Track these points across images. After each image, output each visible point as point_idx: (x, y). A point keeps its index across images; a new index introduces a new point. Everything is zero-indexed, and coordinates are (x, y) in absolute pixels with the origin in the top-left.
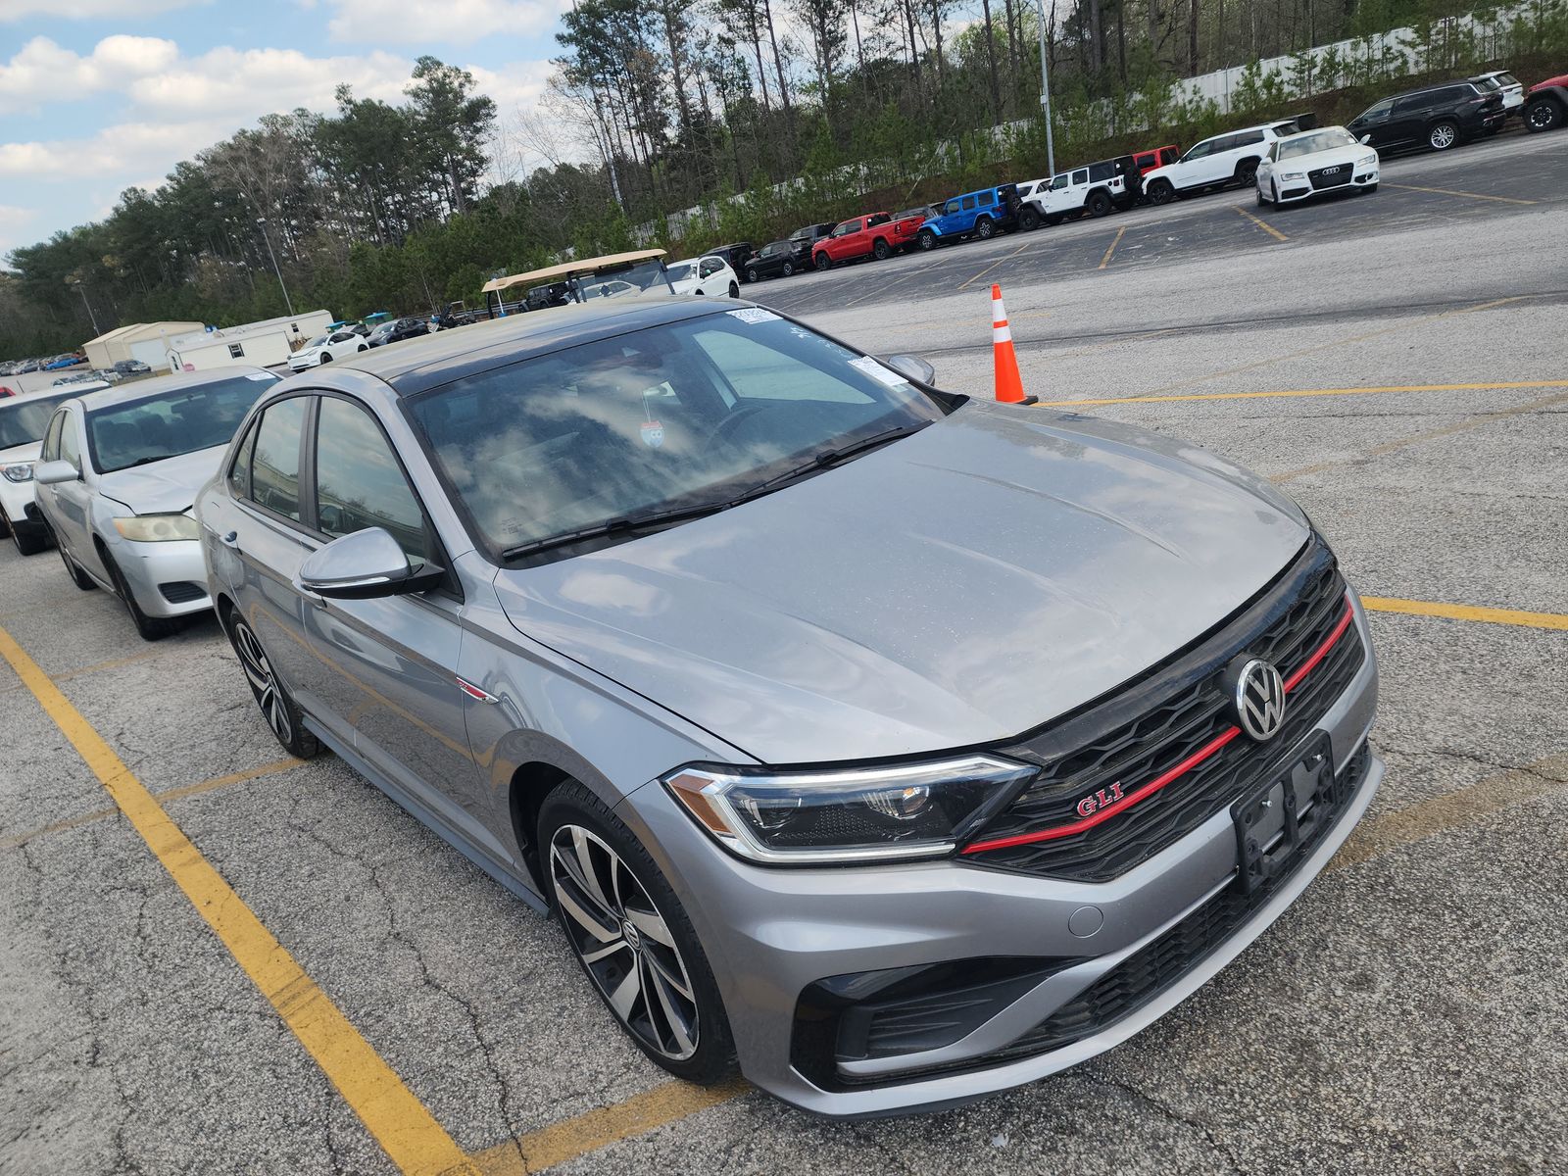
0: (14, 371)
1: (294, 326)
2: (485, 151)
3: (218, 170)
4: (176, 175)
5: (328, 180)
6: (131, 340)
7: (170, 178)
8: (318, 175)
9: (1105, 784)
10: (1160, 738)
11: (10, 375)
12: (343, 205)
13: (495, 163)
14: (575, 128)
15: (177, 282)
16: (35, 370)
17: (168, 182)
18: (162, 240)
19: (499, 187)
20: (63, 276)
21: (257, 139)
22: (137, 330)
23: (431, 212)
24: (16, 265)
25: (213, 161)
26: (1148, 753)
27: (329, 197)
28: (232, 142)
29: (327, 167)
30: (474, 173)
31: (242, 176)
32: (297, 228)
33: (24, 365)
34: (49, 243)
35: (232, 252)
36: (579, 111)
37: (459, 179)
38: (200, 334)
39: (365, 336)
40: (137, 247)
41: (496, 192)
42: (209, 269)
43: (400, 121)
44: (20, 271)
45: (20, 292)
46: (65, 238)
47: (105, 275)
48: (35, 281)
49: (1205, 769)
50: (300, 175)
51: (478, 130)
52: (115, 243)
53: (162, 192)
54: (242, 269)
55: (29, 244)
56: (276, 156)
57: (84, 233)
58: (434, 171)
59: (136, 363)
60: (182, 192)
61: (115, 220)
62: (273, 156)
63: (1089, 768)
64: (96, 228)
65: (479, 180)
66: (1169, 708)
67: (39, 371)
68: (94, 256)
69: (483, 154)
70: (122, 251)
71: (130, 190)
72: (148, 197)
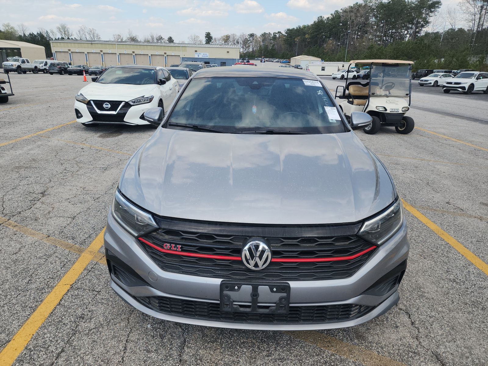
0: (274, 61)
1: (343, 65)
2: (431, 19)
3: (345, 14)
4: (333, 14)
5: (375, 22)
6: (302, 59)
7: (332, 15)
8: (373, 20)
9: (176, 244)
10: (205, 243)
11: (273, 62)
12: (376, 30)
13: (432, 24)
14: (467, 16)
15: (320, 46)
16: (279, 62)
17: (331, 15)
18: (322, 32)
19: (429, 33)
20: (295, 38)
21: (360, 6)
22: (305, 57)
23: (402, 37)
24: (286, 33)
25: (345, 11)
26: (198, 245)
27: (373, 28)
28: (352, 6)
29: (376, 17)
30: (423, 26)
31: (351, 17)
32: (359, 36)
33: (277, 60)
34: (296, 28)
35: (338, 39)
36: (472, 10)
37: (417, 28)
38: (319, 62)
39: (357, 73)
40: (315, 33)
41: (427, 34)
42: (331, 43)
43: (406, 6)
44: (286, 35)
45: (284, 40)
46: (300, 28)
47: (304, 40)
48: (289, 38)
49: (219, 262)
50: (367, 19)
51: (431, 12)
52: (311, 31)
53: (328, 18)
54: (338, 45)
55: (291, 28)
56: (363, 12)
57: (305, 27)
58: (409, 24)
59: (300, 66)
60: (333, 19)
61: (313, 25)
62: (362, 11)
63: (176, 237)
64: (308, 26)
65: (423, 29)
66: (216, 237)
67: (279, 63)
68: (304, 34)
69: (429, 21)
70: (311, 34)
71: (320, 17)
72: (324, 19)
